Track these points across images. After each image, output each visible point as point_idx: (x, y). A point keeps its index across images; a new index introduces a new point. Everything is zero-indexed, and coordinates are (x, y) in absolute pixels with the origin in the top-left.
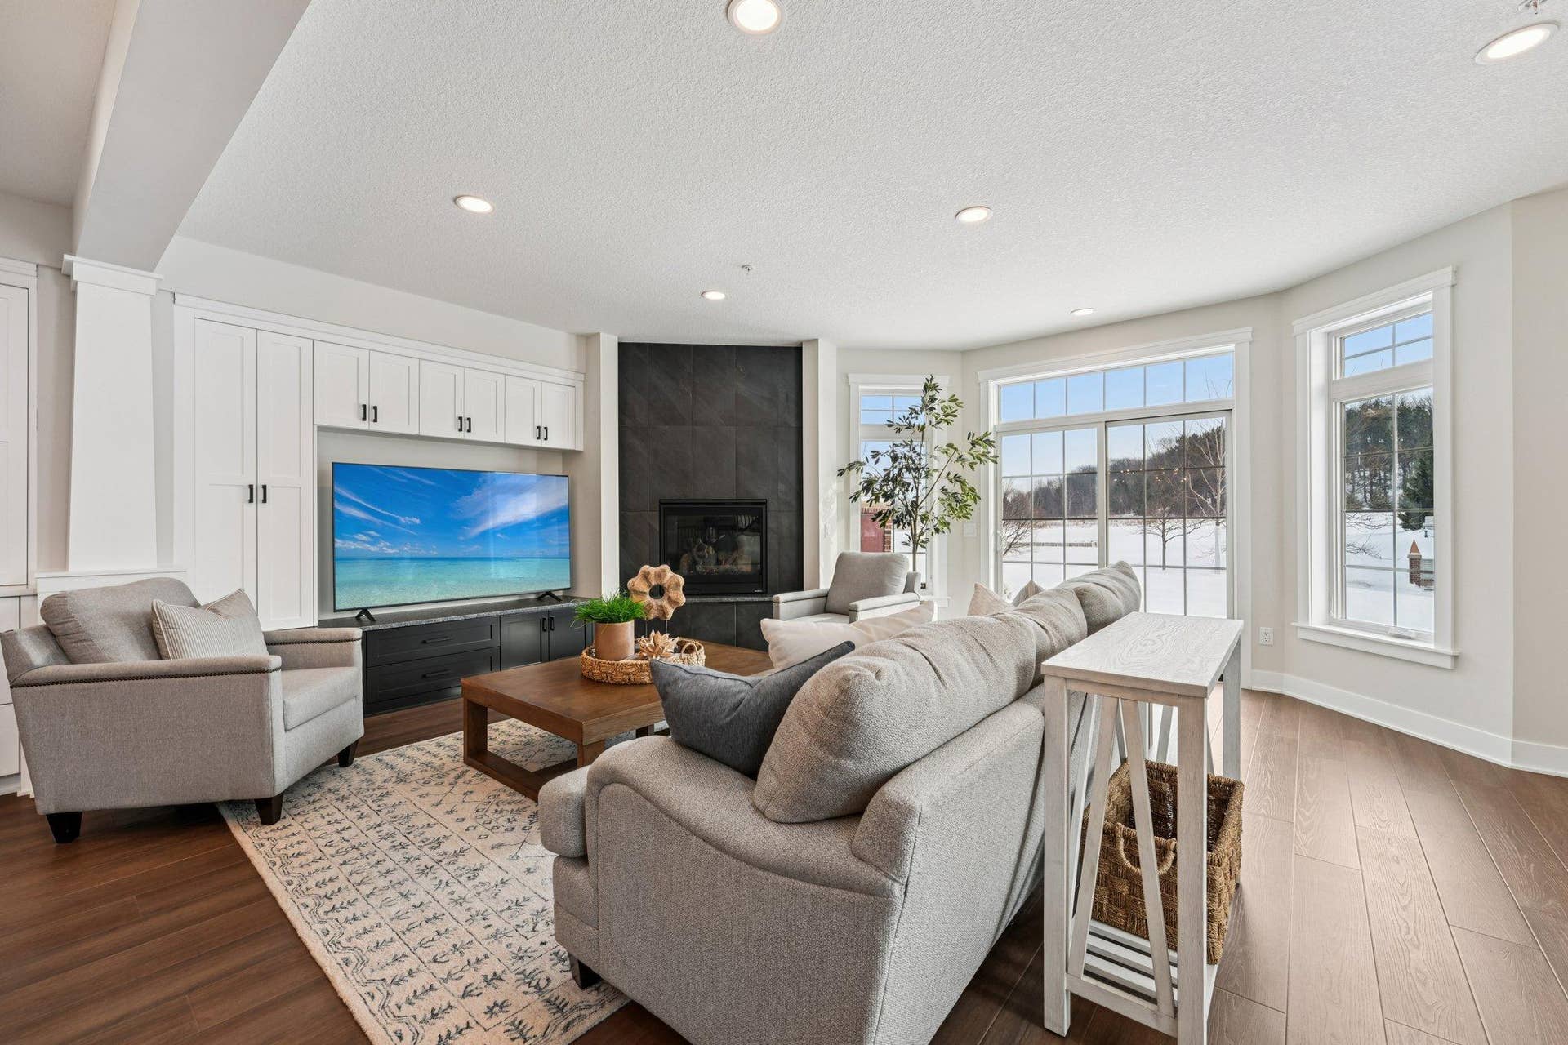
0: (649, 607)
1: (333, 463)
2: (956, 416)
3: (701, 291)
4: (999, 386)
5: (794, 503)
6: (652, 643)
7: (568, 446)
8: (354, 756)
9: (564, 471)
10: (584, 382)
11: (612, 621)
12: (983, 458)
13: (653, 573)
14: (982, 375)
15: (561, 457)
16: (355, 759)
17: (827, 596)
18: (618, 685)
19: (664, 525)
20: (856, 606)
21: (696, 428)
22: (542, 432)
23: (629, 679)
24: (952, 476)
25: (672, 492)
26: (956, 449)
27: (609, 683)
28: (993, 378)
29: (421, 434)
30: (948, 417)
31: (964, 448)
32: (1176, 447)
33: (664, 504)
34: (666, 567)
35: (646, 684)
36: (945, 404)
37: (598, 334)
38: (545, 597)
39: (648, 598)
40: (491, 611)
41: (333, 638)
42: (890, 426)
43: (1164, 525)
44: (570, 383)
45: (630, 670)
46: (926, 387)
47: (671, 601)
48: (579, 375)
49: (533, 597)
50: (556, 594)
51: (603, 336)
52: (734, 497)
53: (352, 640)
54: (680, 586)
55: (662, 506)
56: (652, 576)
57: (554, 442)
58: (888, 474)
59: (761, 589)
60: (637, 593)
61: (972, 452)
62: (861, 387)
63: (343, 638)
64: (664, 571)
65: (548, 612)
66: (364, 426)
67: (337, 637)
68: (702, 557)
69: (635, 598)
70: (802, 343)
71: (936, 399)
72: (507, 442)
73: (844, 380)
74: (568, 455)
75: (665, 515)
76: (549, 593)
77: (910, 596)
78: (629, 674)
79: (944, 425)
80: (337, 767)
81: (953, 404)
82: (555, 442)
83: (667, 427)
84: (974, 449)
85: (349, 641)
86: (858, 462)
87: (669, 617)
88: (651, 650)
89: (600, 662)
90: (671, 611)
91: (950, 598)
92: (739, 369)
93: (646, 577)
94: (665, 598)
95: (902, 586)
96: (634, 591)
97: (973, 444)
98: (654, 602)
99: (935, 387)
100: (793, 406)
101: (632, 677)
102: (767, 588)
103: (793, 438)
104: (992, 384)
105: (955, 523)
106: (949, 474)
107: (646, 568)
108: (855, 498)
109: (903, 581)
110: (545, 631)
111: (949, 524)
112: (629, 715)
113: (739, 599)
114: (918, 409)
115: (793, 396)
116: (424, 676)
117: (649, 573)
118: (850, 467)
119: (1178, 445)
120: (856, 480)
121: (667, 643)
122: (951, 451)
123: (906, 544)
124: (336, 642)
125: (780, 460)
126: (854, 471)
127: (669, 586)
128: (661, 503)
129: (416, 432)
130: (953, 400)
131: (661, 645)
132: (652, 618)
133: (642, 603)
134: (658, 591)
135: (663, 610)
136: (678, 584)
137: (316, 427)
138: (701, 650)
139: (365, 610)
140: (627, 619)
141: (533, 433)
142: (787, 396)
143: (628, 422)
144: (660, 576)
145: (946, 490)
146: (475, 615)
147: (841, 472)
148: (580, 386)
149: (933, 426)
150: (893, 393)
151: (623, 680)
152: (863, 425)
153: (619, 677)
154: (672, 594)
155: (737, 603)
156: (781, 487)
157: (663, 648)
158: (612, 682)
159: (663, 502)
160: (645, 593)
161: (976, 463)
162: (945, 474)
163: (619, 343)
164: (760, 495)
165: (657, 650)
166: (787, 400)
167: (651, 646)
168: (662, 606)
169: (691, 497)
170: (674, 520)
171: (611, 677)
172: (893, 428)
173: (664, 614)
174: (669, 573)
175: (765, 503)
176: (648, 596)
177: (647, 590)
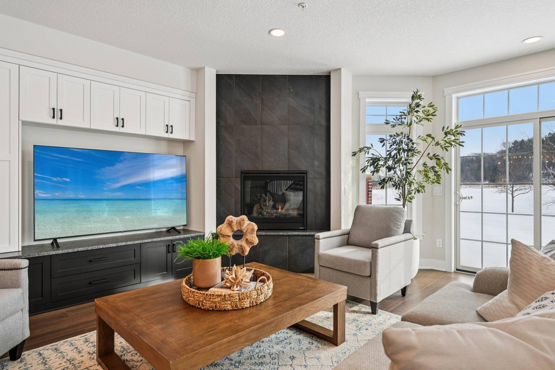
0: (232, 246)
1: (34, 146)
2: (435, 115)
3: (268, 30)
4: (458, 98)
5: (324, 173)
6: (234, 276)
7: (186, 138)
8: (22, 351)
9: (184, 153)
10: (195, 98)
11: (205, 258)
12: (453, 143)
13: (235, 222)
14: (447, 91)
15: (182, 144)
16: (23, 353)
17: (349, 234)
18: (207, 311)
19: (243, 186)
20: (377, 245)
21: (264, 126)
22: (169, 128)
23: (216, 306)
24: (431, 155)
25: (248, 166)
26: (433, 138)
27: (200, 308)
28: (454, 93)
29: (92, 128)
30: (429, 116)
31: (440, 136)
32: (512, 147)
33: (244, 173)
34: (244, 217)
35: (229, 310)
36: (425, 109)
37: (204, 67)
38: (172, 230)
39: (232, 240)
40: (135, 240)
41: (6, 267)
42: (387, 123)
43: (513, 187)
44: (187, 98)
45: (216, 300)
46: (413, 98)
47: (248, 242)
48: (192, 94)
49: (164, 230)
50: (177, 228)
51: (207, 69)
52: (286, 169)
53: (20, 269)
54: (254, 231)
55: (243, 175)
56: (234, 224)
57: (176, 135)
58: (390, 154)
59: (304, 227)
60: (224, 236)
61: (446, 139)
62: (367, 100)
63: (12, 267)
64: (243, 220)
65: (172, 241)
66: (54, 122)
67: (9, 267)
68: (265, 205)
69: (222, 240)
70: (330, 73)
71: (420, 105)
72: (147, 134)
73: (357, 96)
74: (186, 143)
75: (244, 181)
76: (173, 228)
77: (408, 236)
78: (215, 302)
79: (424, 122)
80: (8, 360)
81: (431, 109)
82: (178, 134)
83: (246, 126)
84: (447, 138)
85: (17, 269)
86: (366, 147)
87: (247, 253)
88: (233, 281)
89: (194, 292)
90: (248, 249)
91: (424, 234)
92: (289, 89)
93: (230, 224)
94: (244, 239)
95: (402, 229)
96: (221, 234)
97: (446, 134)
98: (236, 242)
99: (420, 97)
100: (323, 112)
101: (218, 305)
102: (307, 226)
103: (323, 132)
104: (454, 96)
105: (428, 186)
106: (429, 154)
107: (230, 218)
108: (364, 170)
109: (403, 225)
110: (169, 252)
111: (424, 187)
112: (212, 349)
113: (290, 233)
114: (406, 112)
115: (324, 106)
116: (90, 283)
117: (232, 222)
118: (361, 150)
119: (512, 145)
120: (364, 158)
121: (244, 276)
122: (429, 140)
123: (398, 200)
124: (9, 270)
125: (316, 146)
126: (363, 152)
127: (246, 231)
128: (242, 173)
129: (88, 127)
130: (431, 106)
131: (240, 277)
132: (234, 254)
133: (227, 244)
134: (238, 236)
135: (242, 249)
136: (253, 230)
137: (20, 122)
138: (270, 281)
139: (55, 240)
140: (215, 256)
141: (163, 129)
142: (320, 105)
143: (222, 123)
144: (240, 224)
145: (426, 165)
146: (124, 244)
147: (354, 154)
148: (193, 101)
149: (416, 123)
150: (386, 104)
151: (211, 307)
152: (368, 125)
153: (208, 305)
154: (249, 237)
155: (289, 236)
156: (316, 163)
157: (242, 280)
158: (202, 308)
159: (242, 172)
160: (229, 236)
161: (449, 147)
162: (426, 154)
163: (217, 75)
164: (303, 168)
165: (237, 281)
166: (320, 108)
167: (232, 278)
168: (241, 246)
169: (260, 169)
170: (249, 183)
171: (202, 304)
172: (389, 125)
173: (243, 252)
174: (247, 222)
175: (306, 173)
176: (231, 238)
177: (231, 234)
